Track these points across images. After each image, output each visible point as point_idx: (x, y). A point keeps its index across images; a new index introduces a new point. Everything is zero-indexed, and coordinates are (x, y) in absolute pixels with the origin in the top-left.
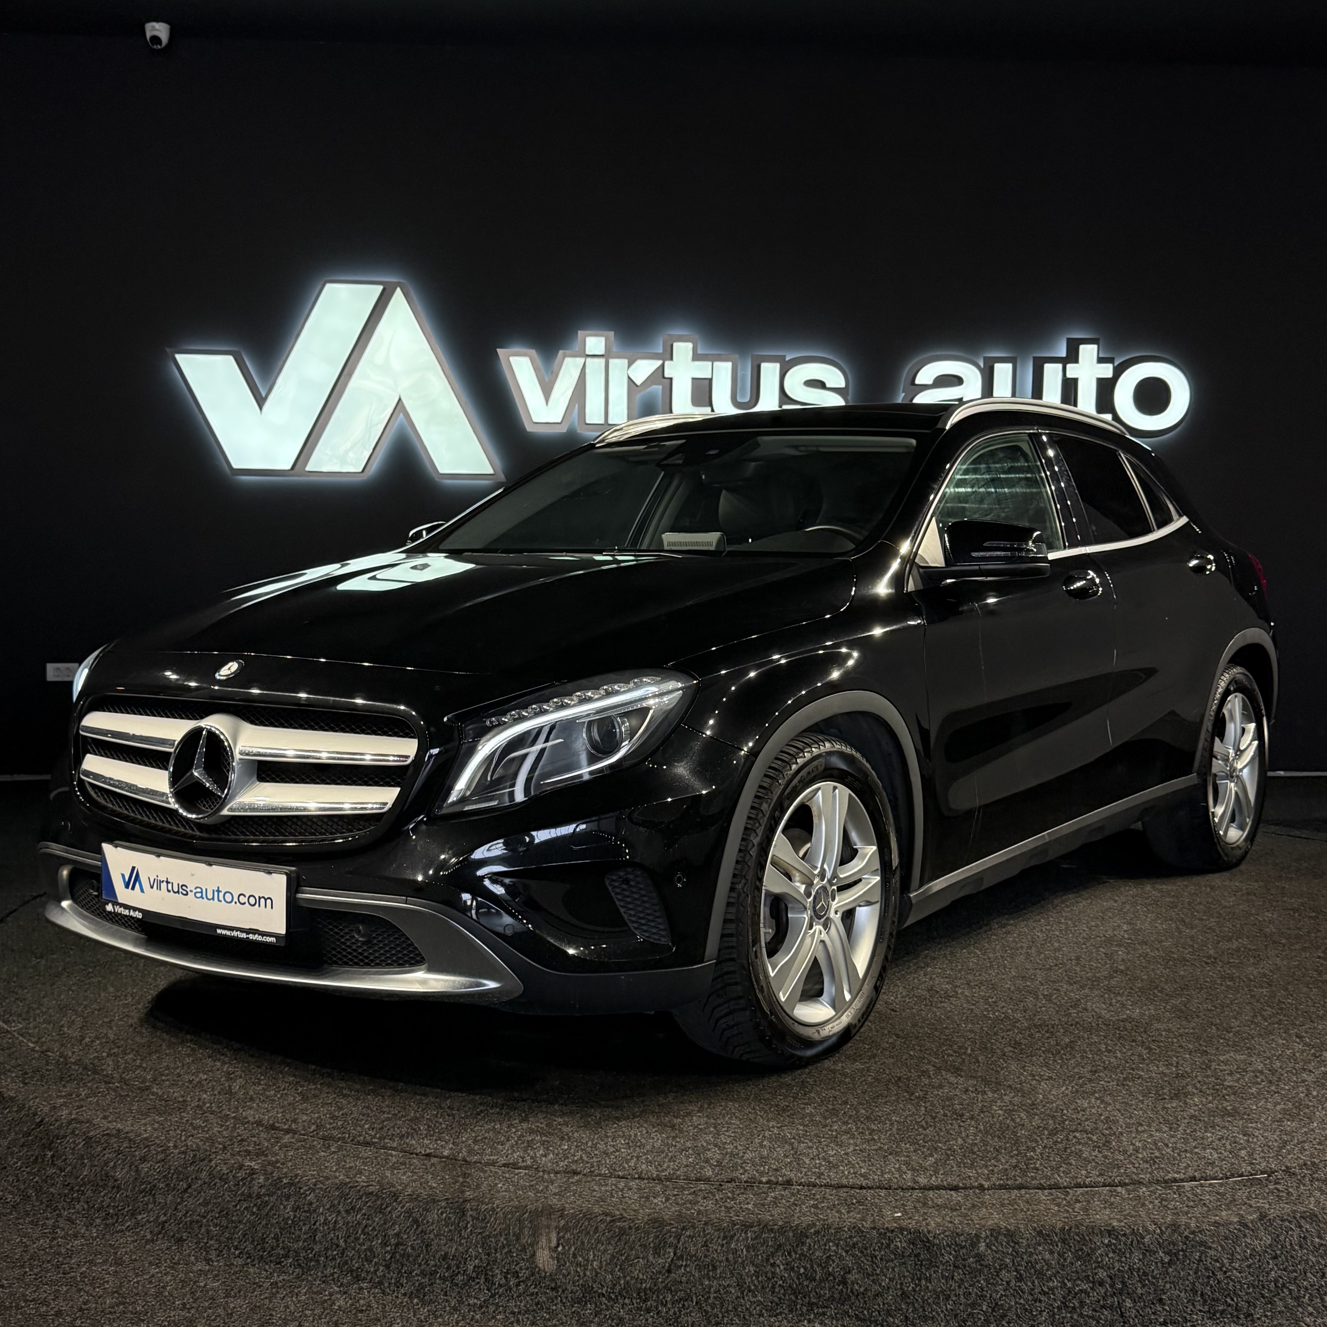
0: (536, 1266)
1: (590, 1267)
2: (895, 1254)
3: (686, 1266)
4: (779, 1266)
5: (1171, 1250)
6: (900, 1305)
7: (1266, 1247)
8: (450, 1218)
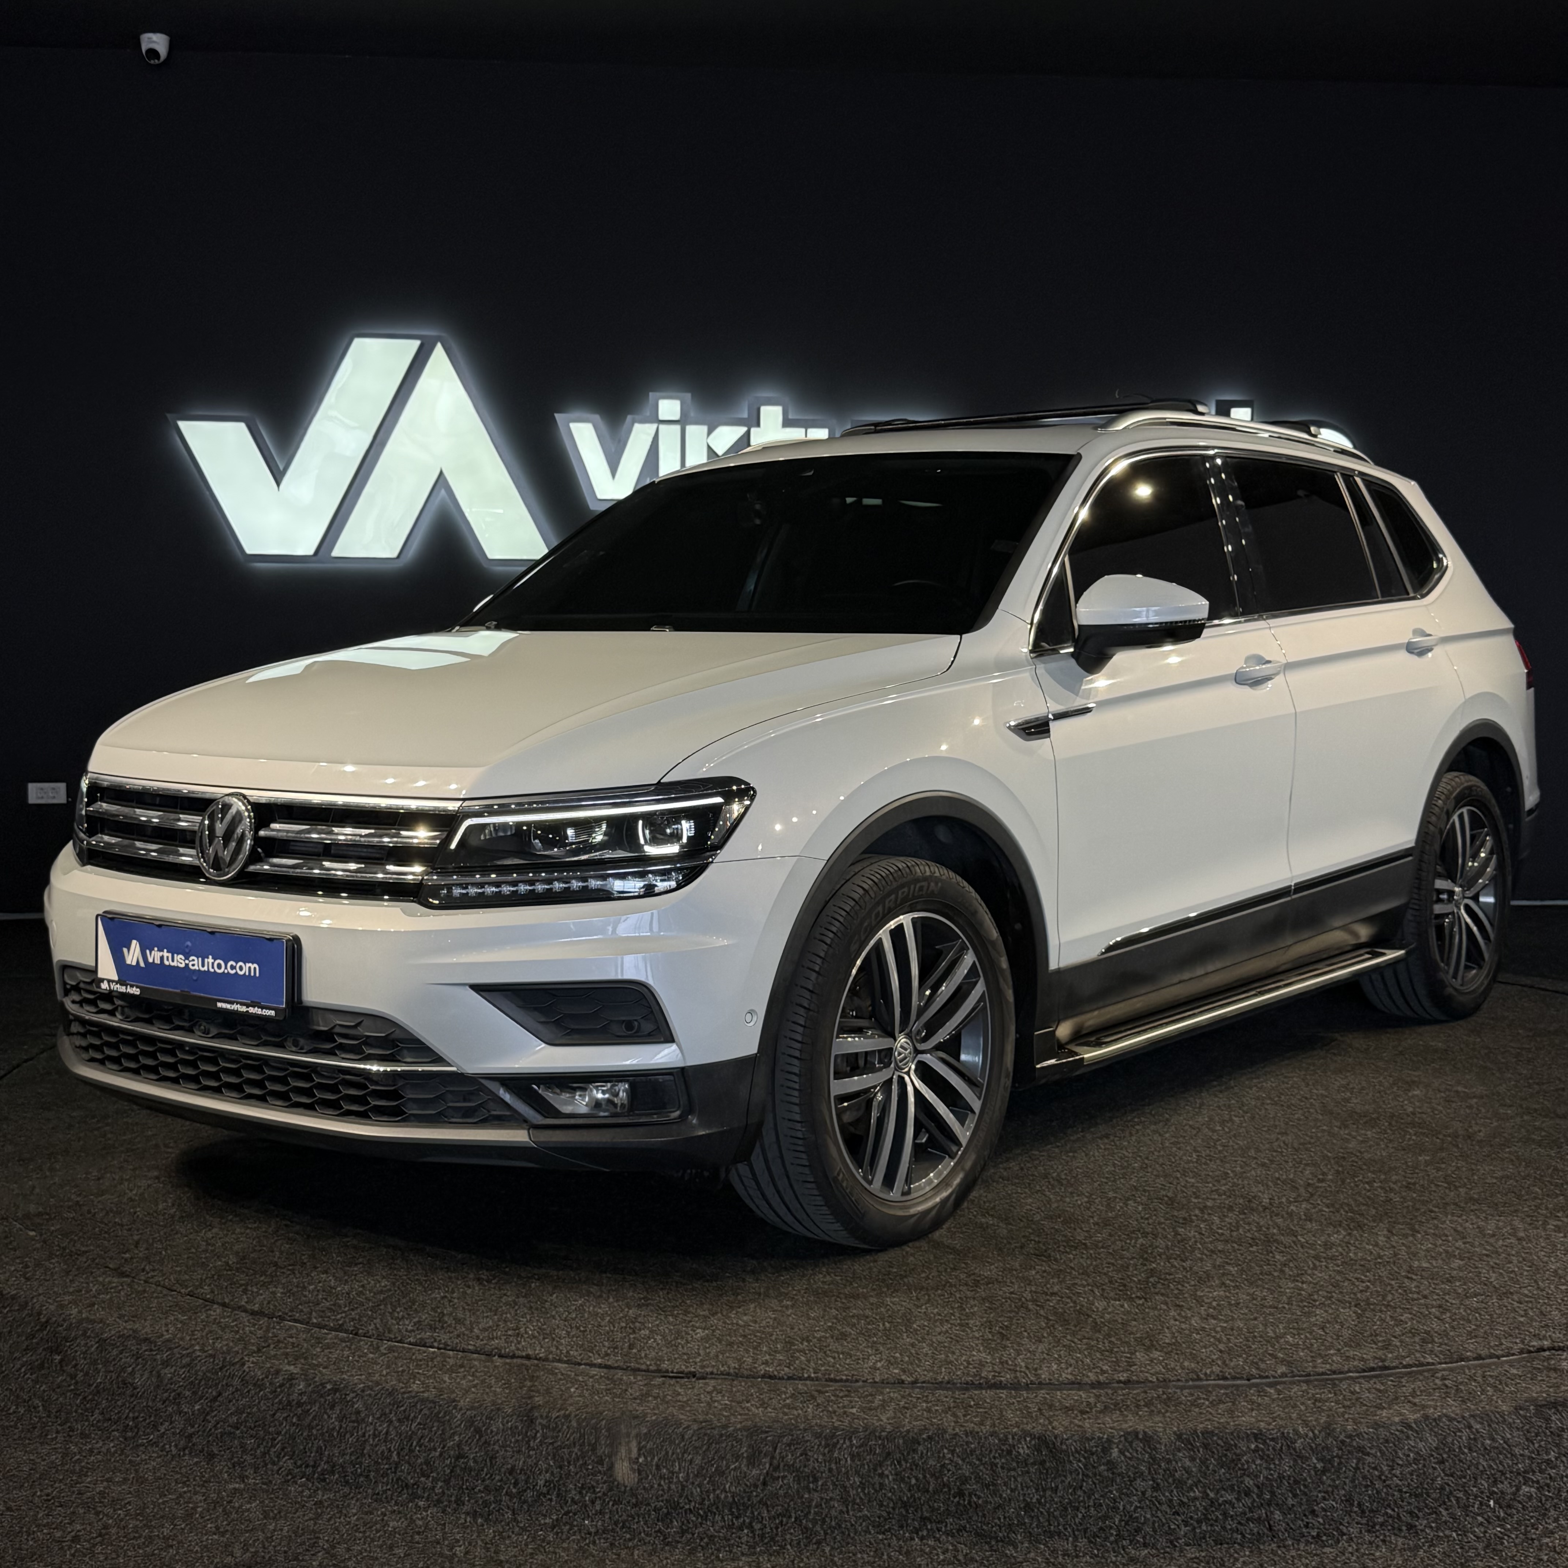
0: (615, 1480)
1: (675, 1480)
2: (1018, 1463)
3: (784, 1477)
4: (888, 1476)
5: (1325, 1457)
6: (1023, 1519)
7: (1431, 1450)
8: (516, 1427)
